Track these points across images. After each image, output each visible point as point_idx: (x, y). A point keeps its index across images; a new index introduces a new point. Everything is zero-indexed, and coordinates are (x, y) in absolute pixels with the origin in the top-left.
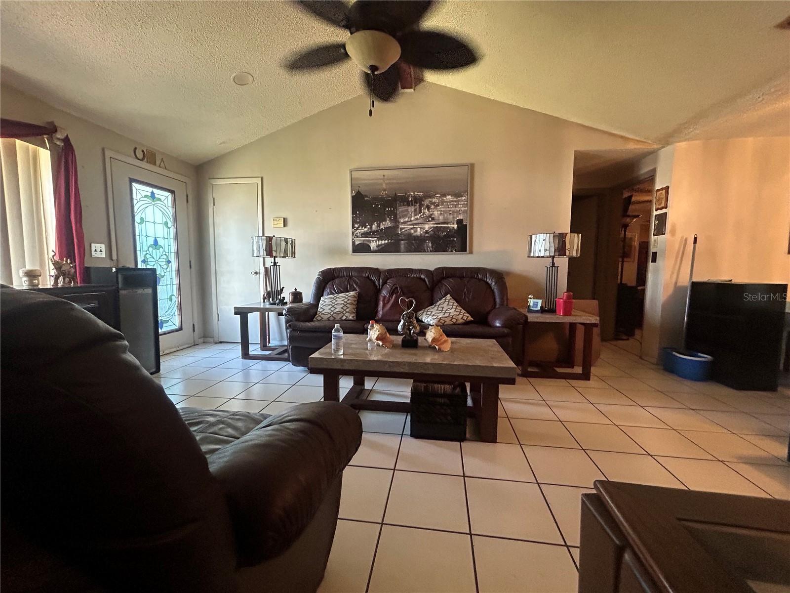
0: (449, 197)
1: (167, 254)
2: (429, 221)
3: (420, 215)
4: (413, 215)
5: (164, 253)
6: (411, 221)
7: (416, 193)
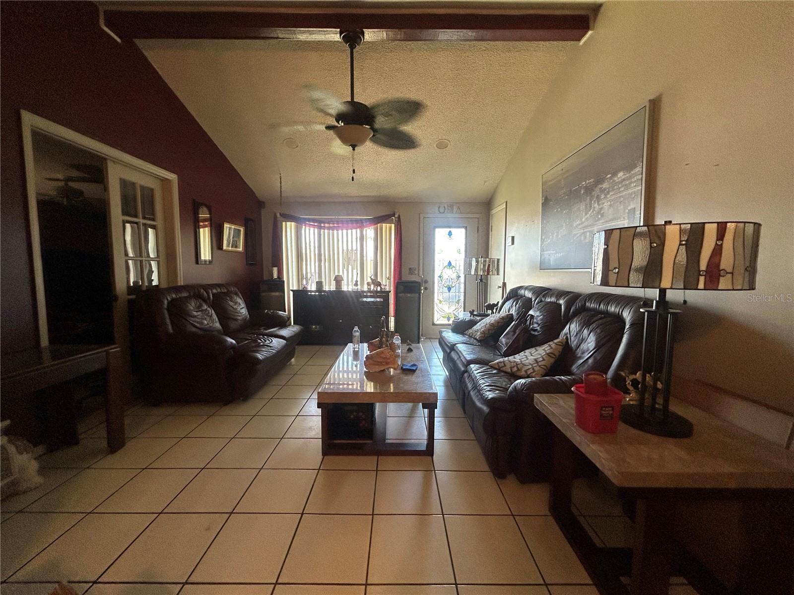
0: (621, 174)
1: (458, 271)
2: (599, 219)
3: (590, 213)
4: (584, 214)
5: (456, 271)
6: (582, 223)
7: (587, 182)
